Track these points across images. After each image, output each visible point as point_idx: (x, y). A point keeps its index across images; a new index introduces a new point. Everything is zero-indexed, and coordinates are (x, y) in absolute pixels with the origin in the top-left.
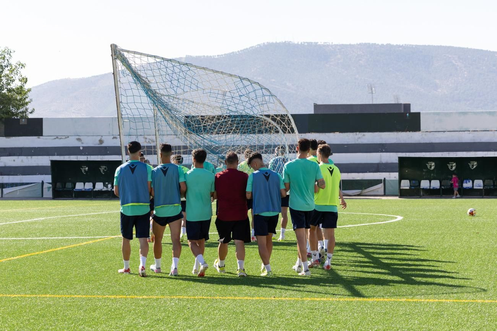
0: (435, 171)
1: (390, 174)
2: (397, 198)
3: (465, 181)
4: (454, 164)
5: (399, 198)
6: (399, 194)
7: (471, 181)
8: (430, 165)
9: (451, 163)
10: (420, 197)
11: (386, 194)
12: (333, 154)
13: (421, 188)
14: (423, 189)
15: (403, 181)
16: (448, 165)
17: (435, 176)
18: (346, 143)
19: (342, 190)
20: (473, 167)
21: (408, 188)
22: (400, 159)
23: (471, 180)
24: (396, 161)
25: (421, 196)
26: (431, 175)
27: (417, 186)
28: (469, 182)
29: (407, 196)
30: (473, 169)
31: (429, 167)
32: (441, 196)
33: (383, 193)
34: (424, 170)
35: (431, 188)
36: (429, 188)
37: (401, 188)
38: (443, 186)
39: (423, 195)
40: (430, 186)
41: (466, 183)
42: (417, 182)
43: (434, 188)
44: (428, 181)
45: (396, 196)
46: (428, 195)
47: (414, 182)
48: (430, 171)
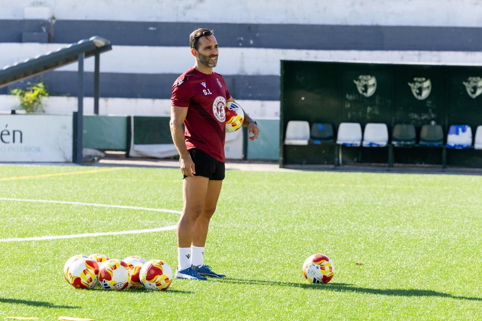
0: (377, 101)
1: (262, 106)
2: (275, 168)
3: (453, 128)
4: (427, 84)
5: (280, 167)
6: (281, 158)
7: (469, 130)
8: (364, 83)
9: (419, 80)
10: (337, 167)
11: (249, 157)
12: (114, 47)
13: (339, 145)
14: (344, 146)
15: (292, 125)
16: (411, 85)
17: (377, 112)
18: (153, 20)
19: (136, 143)
20: (474, 93)
21: (305, 142)
22: (286, 65)
23: (470, 125)
24: (276, 70)
25: (338, 164)
26: (366, 110)
27: (329, 138)
28: (464, 131)
29: (301, 163)
30: (474, 96)
31: (360, 89)
32: (389, 166)
33: (240, 156)
34: (347, 96)
35: (365, 144)
36: (359, 143)
37: (287, 142)
38: (396, 140)
39: (344, 163)
40: (363, 140)
41: (457, 133)
42: (329, 127)
43: (371, 144)
44: (357, 127)
45: (274, 162)
46: (358, 162)
47: (320, 126)
48: (362, 101)
